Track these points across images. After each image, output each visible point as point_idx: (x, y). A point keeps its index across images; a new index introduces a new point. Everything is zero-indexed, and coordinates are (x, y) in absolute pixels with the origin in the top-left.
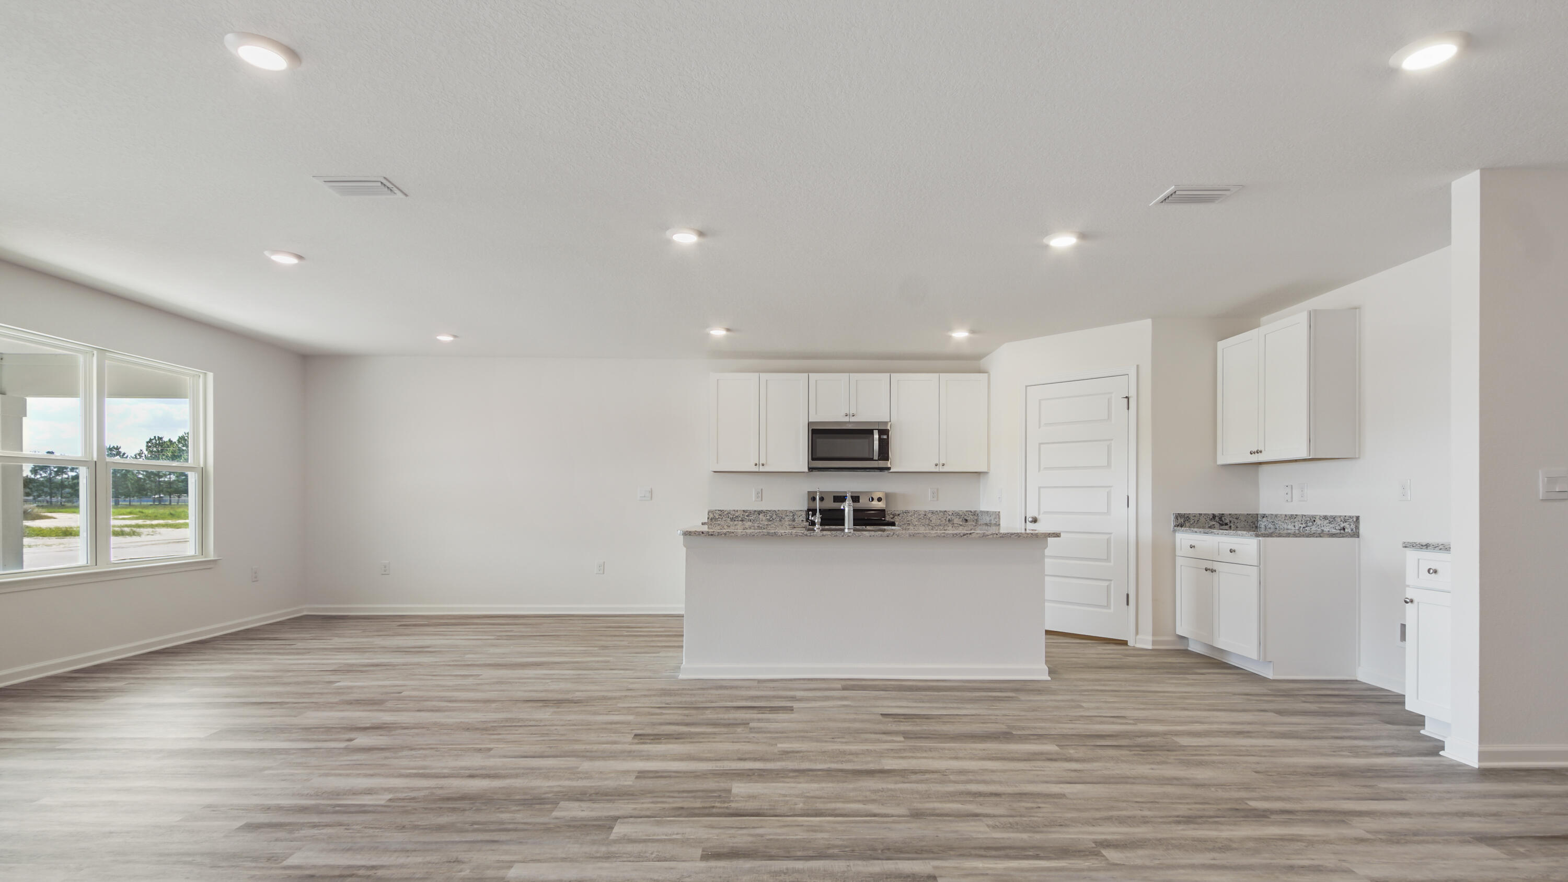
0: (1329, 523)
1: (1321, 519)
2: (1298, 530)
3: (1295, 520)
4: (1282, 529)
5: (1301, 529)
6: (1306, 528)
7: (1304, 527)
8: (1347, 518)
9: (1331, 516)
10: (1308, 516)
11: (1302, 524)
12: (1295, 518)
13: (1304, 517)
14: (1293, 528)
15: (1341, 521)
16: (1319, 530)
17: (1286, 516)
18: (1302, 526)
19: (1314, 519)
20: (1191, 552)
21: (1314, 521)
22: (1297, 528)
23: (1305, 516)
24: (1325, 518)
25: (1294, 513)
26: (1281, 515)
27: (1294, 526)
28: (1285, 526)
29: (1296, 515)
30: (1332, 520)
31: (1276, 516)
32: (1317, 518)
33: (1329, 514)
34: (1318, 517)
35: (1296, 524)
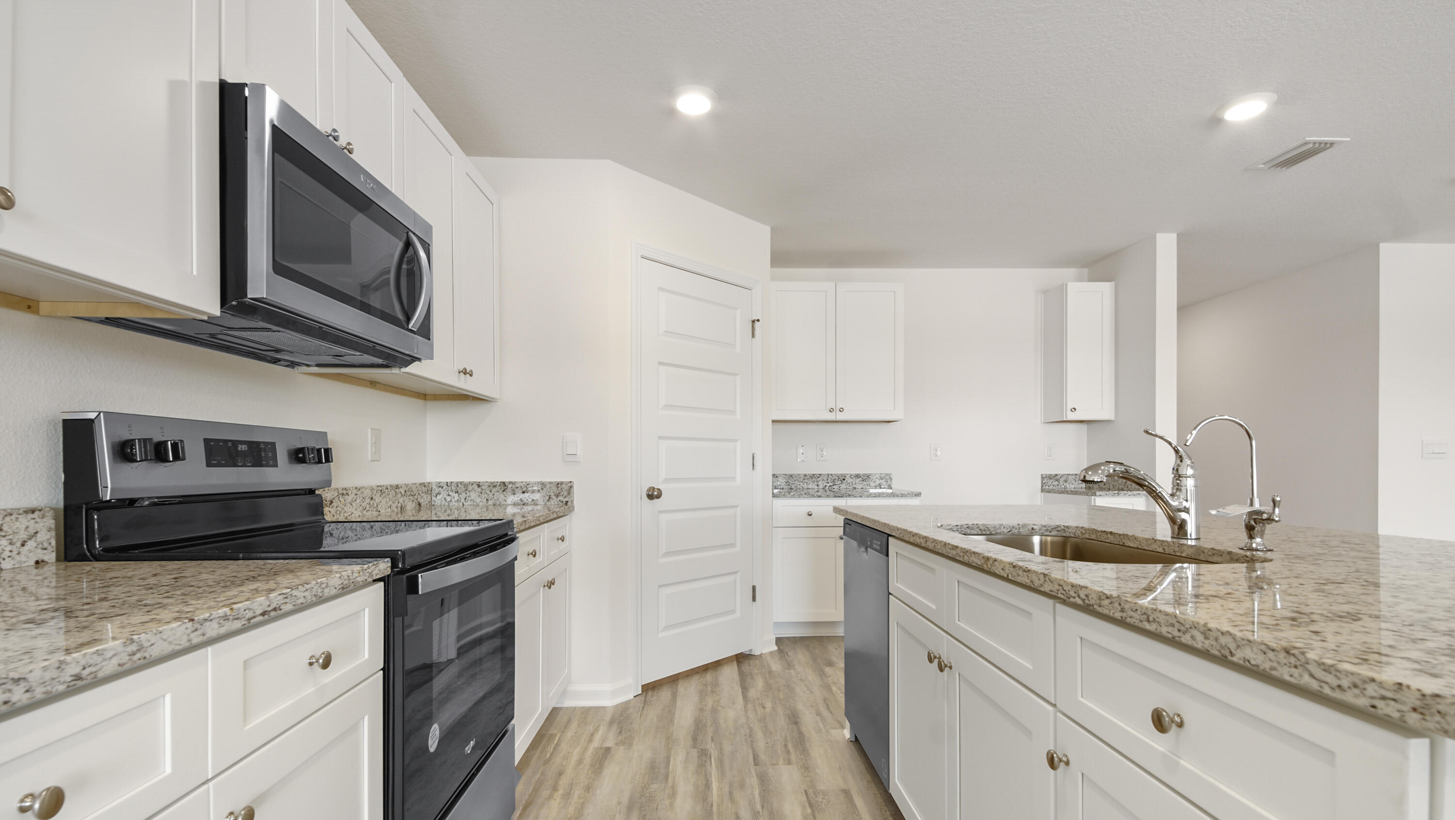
0: (863, 481)
1: (852, 477)
2: (823, 489)
3: (818, 479)
4: (800, 489)
5: (827, 487)
6: (834, 487)
7: (830, 486)
8: (883, 476)
9: (864, 475)
10: (836, 475)
11: (828, 483)
12: (818, 477)
13: (830, 476)
14: (816, 487)
15: (877, 478)
16: (849, 487)
17: (805, 475)
18: (828, 485)
19: (844, 478)
20: (809, 521)
21: (844, 479)
22: (821, 487)
23: (832, 475)
24: (857, 476)
25: (817, 472)
26: (799, 475)
27: (818, 485)
28: (805, 486)
29: (820, 475)
30: (866, 478)
31: (791, 476)
32: (848, 477)
33: (861, 472)
34: (849, 475)
35: (820, 483)
